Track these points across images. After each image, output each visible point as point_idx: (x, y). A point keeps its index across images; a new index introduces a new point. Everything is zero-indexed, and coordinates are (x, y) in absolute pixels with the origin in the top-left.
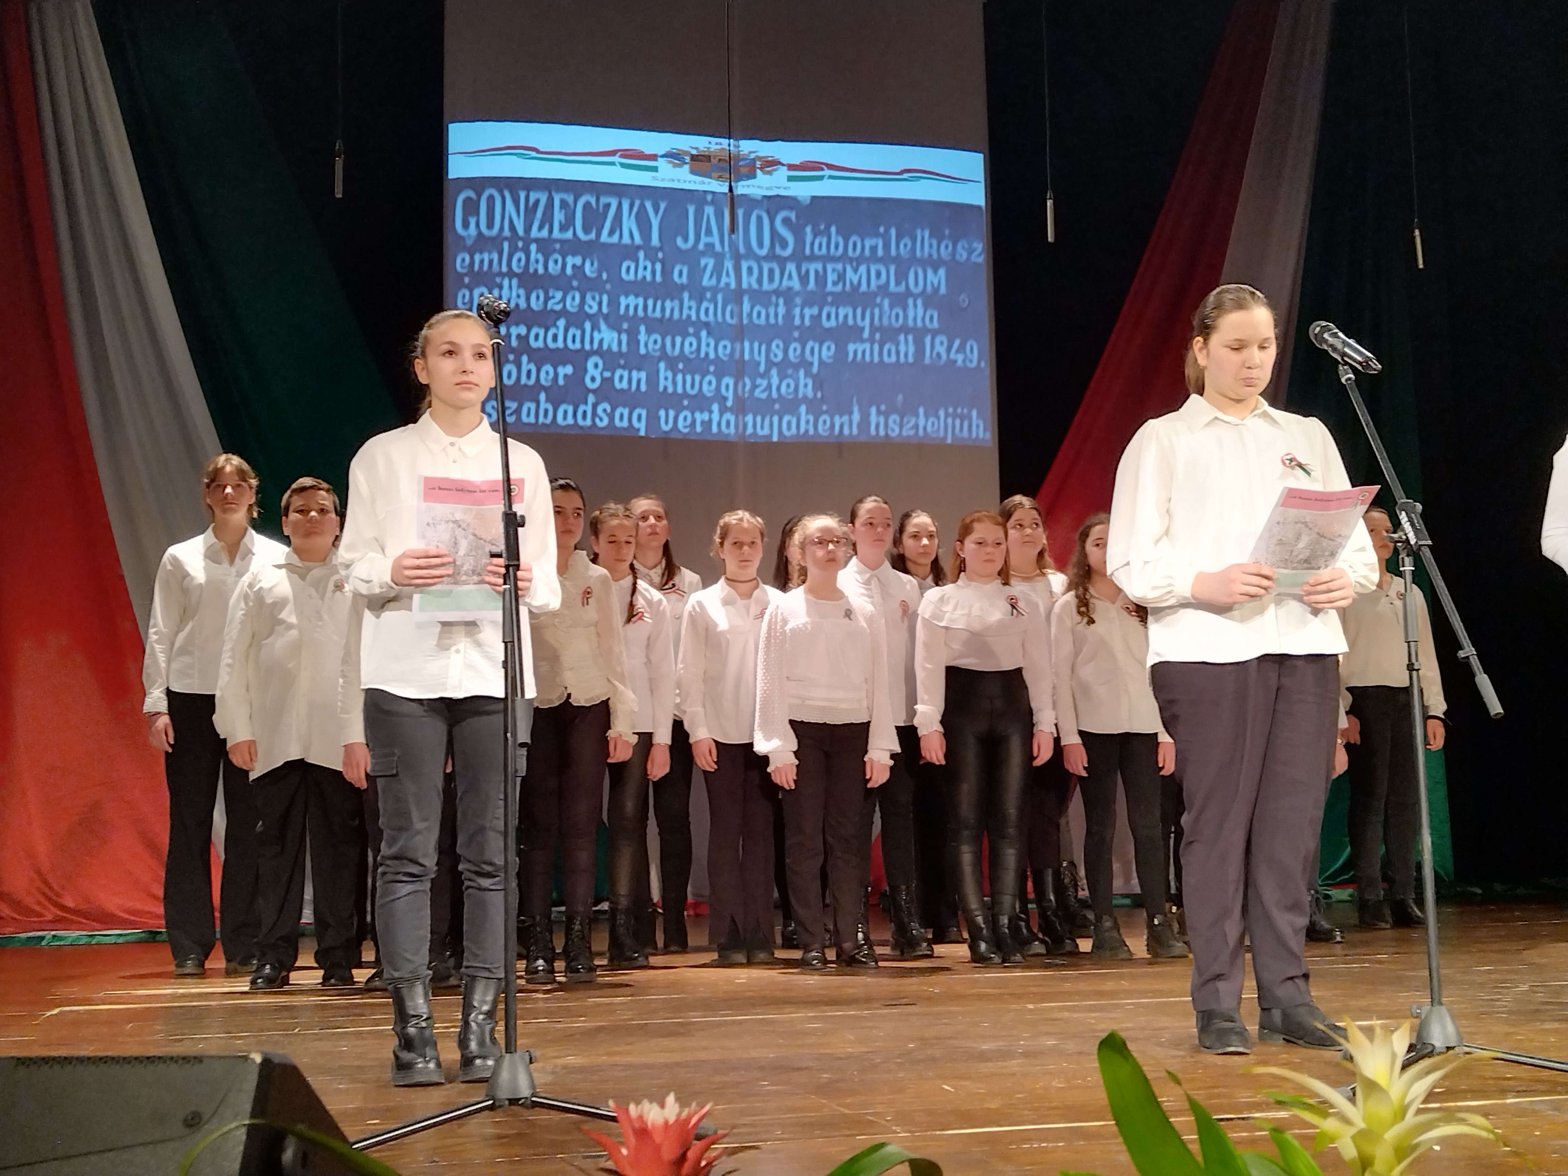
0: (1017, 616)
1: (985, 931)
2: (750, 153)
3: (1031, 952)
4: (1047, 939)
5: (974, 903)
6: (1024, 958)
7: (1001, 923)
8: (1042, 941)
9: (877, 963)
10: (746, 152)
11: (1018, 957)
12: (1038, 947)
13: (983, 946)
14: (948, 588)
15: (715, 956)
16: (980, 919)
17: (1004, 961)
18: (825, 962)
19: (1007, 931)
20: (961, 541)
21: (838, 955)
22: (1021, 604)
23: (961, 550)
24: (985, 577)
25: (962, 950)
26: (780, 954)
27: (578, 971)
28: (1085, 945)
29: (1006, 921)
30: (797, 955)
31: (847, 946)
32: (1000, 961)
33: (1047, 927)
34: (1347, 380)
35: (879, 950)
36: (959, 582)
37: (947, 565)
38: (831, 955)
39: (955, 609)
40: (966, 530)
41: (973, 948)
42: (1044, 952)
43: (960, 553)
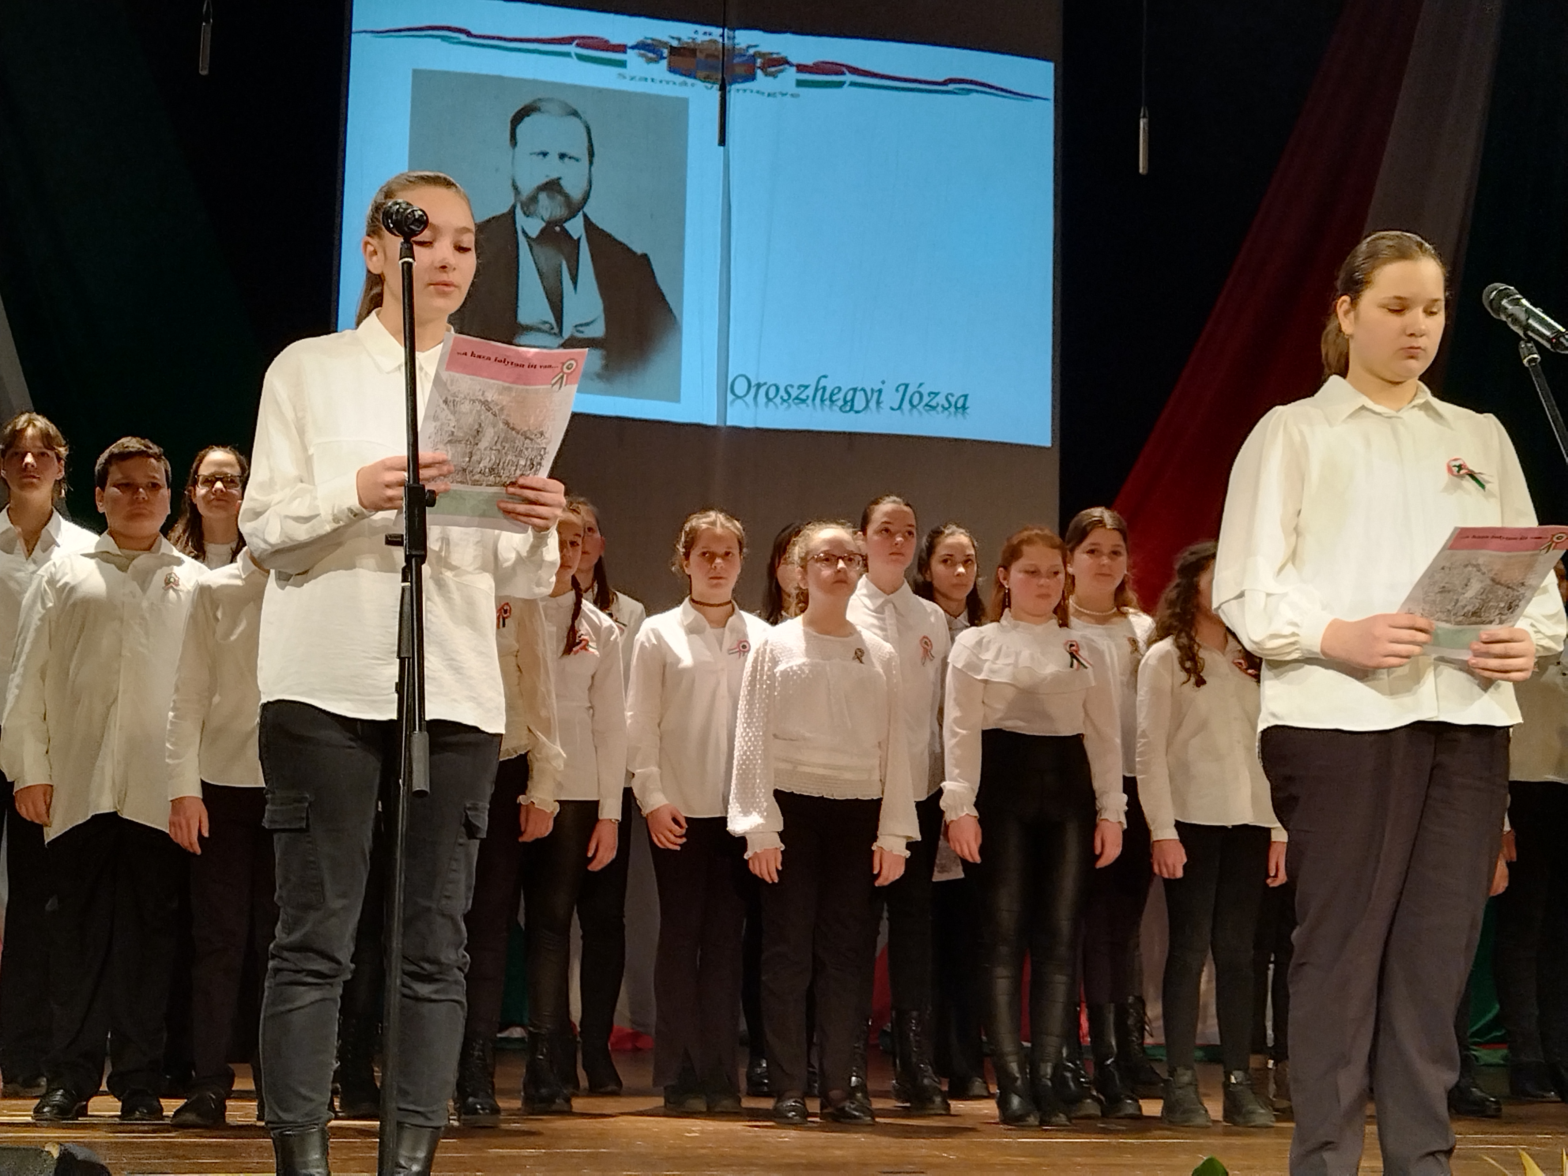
0: (1078, 669)
1: (1019, 1082)
2: (749, 47)
3: (1079, 1114)
4: (1102, 1097)
5: (1008, 1045)
6: (1069, 1119)
7: (1042, 1073)
8: (1096, 1099)
9: (873, 1119)
10: (743, 45)
11: (1062, 1118)
12: (1090, 1107)
13: (1016, 1101)
14: (989, 629)
15: (660, 1101)
16: (1014, 1067)
17: (1042, 1123)
18: (805, 1114)
19: (1049, 1083)
20: (1006, 567)
21: (823, 1107)
22: (1083, 654)
23: (1005, 579)
24: (1037, 617)
25: (989, 1108)
26: (748, 1103)
27: (475, 1112)
28: (1152, 1108)
29: (1049, 1070)
30: (768, 1104)
31: (835, 1094)
32: (1037, 1123)
33: (1102, 1081)
34: (1530, 361)
35: (878, 1104)
36: (1003, 621)
37: (989, 598)
38: (814, 1106)
39: (997, 657)
40: (1013, 554)
41: (1003, 1103)
42: (1100, 1114)
43: (1005, 583)
